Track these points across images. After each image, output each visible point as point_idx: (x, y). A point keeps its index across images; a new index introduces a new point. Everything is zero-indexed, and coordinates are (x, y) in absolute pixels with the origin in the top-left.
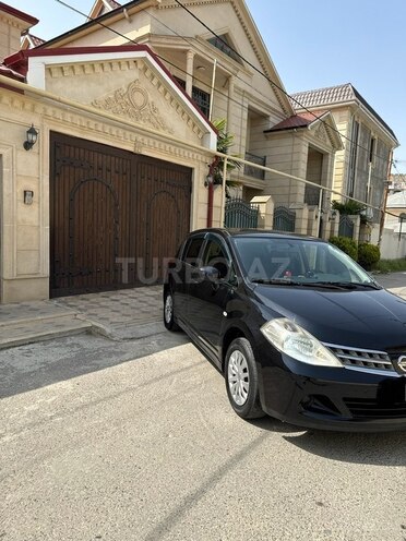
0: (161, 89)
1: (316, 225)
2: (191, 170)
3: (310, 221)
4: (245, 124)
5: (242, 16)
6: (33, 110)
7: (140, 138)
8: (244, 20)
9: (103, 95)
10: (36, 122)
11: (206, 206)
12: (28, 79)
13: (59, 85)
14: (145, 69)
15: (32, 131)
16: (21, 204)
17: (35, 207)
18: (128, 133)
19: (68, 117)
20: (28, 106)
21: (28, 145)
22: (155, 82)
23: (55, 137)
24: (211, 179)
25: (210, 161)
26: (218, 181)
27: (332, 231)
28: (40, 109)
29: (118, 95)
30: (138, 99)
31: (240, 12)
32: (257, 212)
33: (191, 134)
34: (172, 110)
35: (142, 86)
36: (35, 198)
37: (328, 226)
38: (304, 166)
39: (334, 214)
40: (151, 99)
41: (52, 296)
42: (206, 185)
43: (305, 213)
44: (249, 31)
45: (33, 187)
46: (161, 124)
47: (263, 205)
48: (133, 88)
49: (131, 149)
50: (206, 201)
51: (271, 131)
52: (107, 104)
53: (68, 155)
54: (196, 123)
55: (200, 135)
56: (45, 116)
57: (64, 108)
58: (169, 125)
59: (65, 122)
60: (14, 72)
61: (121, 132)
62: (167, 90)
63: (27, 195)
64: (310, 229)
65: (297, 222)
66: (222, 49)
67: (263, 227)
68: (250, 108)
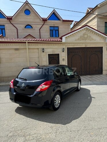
2: (102, 47)
6: (64, 45)
7: (86, 44)
10: (64, 47)
12: (63, 40)
13: (68, 39)
14: (87, 29)
15: (64, 49)
16: (62, 61)
17: (65, 61)
18: (83, 44)
19: (70, 44)
21: (63, 51)
23: (69, 49)
29: (81, 37)
30: (86, 36)
33: (102, 39)
35: (86, 33)
36: (65, 60)
46: (92, 39)
48: (84, 34)
49: (84, 47)
52: (78, 39)
53: (71, 51)
54: (102, 36)
55: (104, 39)
56: (66, 46)
57: (69, 43)
58: (95, 39)
59: (70, 45)
60: (60, 40)
61: (82, 44)
62: (93, 32)
63: (63, 59)
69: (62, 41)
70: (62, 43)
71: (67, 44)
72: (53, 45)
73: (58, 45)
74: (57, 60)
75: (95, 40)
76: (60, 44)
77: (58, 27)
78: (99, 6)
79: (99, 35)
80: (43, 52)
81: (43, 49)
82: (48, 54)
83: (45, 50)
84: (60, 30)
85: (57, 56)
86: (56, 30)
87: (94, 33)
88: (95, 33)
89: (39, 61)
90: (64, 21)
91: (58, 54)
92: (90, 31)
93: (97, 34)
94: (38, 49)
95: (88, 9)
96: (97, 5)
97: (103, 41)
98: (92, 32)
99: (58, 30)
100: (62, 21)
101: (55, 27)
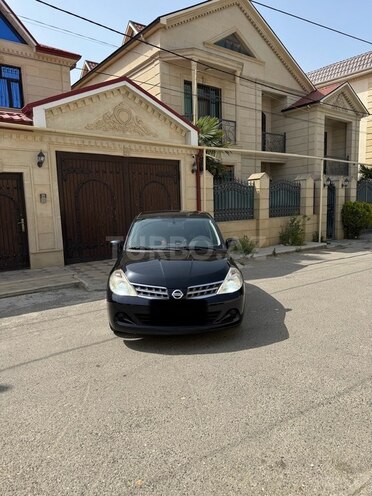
1: (323, 193)
2: (178, 162)
3: (316, 189)
5: (249, 13)
6: (41, 140)
7: (127, 145)
8: (251, 17)
9: (93, 119)
10: (44, 148)
11: (195, 189)
12: (35, 120)
14: (128, 93)
15: (41, 155)
16: (38, 204)
17: (49, 203)
18: (117, 143)
19: (68, 140)
20: (38, 138)
21: (40, 164)
22: (137, 101)
23: (61, 157)
25: (194, 153)
27: (347, 196)
28: (46, 139)
29: (106, 117)
30: (124, 117)
31: (247, 11)
32: (254, 187)
33: (175, 134)
34: (155, 119)
35: (124, 107)
36: (48, 198)
37: (341, 193)
38: (320, 138)
40: (134, 114)
41: (66, 264)
42: (193, 171)
43: (310, 183)
44: (258, 25)
45: (46, 191)
46: (145, 132)
47: (257, 181)
48: (119, 109)
49: (121, 154)
50: (195, 185)
51: (288, 109)
52: (98, 125)
53: (71, 166)
54: (177, 125)
55: (183, 134)
56: (51, 143)
57: (63, 135)
58: (153, 131)
59: (65, 144)
60: (25, 118)
61: (110, 143)
62: (148, 105)
63: (43, 197)
64: (316, 197)
65: (302, 192)
66: (232, 48)
67: (259, 199)
68: (264, 93)
69: (31, 123)
70: (31, 131)
71: (54, 138)
73: (14, 136)
74: (15, 198)
75: (155, 136)
76: (22, 135)
77: (19, 69)
78: (163, 21)
79: (166, 117)
84: (27, 81)
85: (13, 183)
86: (9, 81)
87: (150, 109)
88: (154, 109)
90: (40, 48)
91: (20, 175)
93: (160, 113)
95: (130, 25)
96: (159, 19)
97: (178, 142)
98: (143, 105)
99: (20, 82)
100: (35, 50)
101: (7, 66)
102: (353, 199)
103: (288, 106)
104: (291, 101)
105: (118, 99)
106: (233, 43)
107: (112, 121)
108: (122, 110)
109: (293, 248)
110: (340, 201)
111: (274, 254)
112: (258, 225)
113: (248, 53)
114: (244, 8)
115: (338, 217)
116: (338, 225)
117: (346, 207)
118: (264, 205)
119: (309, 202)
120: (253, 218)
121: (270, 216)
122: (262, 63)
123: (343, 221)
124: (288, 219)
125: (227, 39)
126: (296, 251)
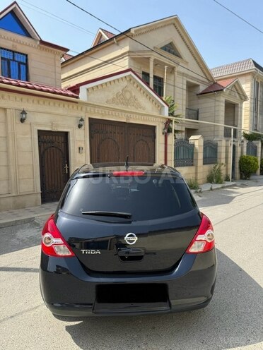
0: (139, 88)
1: (231, 149)
2: (154, 127)
3: (227, 147)
4: (185, 92)
5: (180, 30)
6: (81, 109)
7: (129, 115)
8: (181, 32)
9: (111, 97)
10: (82, 115)
11: (164, 146)
12: (80, 95)
13: (92, 96)
14: (130, 80)
16: (78, 154)
17: (84, 154)
18: (123, 114)
19: (96, 110)
20: (79, 108)
21: (80, 126)
23: (91, 120)
24: (166, 131)
25: (165, 121)
26: (169, 130)
27: (242, 152)
28: (84, 108)
29: (118, 95)
30: (128, 95)
31: (179, 28)
32: (193, 145)
33: (154, 108)
34: (144, 98)
35: (129, 89)
36: (84, 150)
37: (239, 149)
38: (222, 113)
39: (243, 141)
40: (133, 94)
42: (163, 134)
43: (224, 143)
44: (185, 38)
45: (82, 145)
46: (139, 106)
47: (197, 141)
49: (124, 121)
50: (164, 142)
51: (201, 94)
52: (113, 101)
53: (98, 128)
54: (156, 102)
55: (159, 108)
56: (87, 112)
58: (143, 106)
59: (95, 113)
60: (74, 94)
61: (120, 113)
62: (142, 88)
63: (80, 149)
64: (227, 152)
65: (218, 148)
66: (169, 51)
67: (197, 153)
68: (187, 82)
69: (77, 98)
70: (77, 103)
71: (88, 108)
72: (51, 104)
73: (66, 106)
74: (63, 150)
75: (144, 109)
76: (71, 105)
77: (27, 55)
78: (132, 31)
79: (150, 97)
80: (22, 120)
81: (24, 112)
82: (39, 131)
83: (30, 118)
84: (31, 64)
85: (61, 139)
86: (20, 63)
87: (142, 91)
89: (7, 151)
90: (42, 42)
92: (135, 85)
94: (5, 109)
95: (100, 30)
96: (130, 29)
97: (156, 113)
99: (26, 64)
100: (38, 43)
101: (19, 53)
102: (245, 154)
103: (201, 91)
104: (202, 88)
105: (125, 83)
106: (170, 48)
107: (121, 98)
108: (126, 91)
109: (220, 186)
110: (238, 155)
111: (211, 189)
112: (196, 170)
113: (178, 55)
114: (178, 26)
115: (237, 166)
116: (237, 170)
117: (242, 158)
118: (201, 156)
119: (223, 155)
120: (193, 165)
121: (204, 164)
122: (187, 63)
123: (240, 168)
124: (213, 166)
125: (166, 46)
126: (222, 188)
